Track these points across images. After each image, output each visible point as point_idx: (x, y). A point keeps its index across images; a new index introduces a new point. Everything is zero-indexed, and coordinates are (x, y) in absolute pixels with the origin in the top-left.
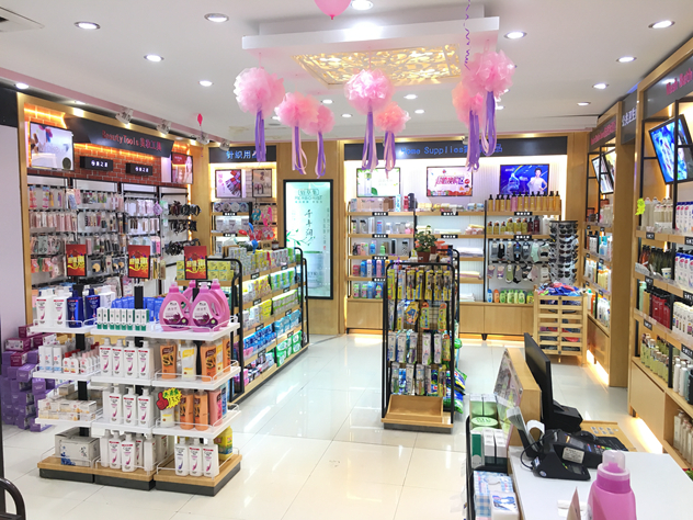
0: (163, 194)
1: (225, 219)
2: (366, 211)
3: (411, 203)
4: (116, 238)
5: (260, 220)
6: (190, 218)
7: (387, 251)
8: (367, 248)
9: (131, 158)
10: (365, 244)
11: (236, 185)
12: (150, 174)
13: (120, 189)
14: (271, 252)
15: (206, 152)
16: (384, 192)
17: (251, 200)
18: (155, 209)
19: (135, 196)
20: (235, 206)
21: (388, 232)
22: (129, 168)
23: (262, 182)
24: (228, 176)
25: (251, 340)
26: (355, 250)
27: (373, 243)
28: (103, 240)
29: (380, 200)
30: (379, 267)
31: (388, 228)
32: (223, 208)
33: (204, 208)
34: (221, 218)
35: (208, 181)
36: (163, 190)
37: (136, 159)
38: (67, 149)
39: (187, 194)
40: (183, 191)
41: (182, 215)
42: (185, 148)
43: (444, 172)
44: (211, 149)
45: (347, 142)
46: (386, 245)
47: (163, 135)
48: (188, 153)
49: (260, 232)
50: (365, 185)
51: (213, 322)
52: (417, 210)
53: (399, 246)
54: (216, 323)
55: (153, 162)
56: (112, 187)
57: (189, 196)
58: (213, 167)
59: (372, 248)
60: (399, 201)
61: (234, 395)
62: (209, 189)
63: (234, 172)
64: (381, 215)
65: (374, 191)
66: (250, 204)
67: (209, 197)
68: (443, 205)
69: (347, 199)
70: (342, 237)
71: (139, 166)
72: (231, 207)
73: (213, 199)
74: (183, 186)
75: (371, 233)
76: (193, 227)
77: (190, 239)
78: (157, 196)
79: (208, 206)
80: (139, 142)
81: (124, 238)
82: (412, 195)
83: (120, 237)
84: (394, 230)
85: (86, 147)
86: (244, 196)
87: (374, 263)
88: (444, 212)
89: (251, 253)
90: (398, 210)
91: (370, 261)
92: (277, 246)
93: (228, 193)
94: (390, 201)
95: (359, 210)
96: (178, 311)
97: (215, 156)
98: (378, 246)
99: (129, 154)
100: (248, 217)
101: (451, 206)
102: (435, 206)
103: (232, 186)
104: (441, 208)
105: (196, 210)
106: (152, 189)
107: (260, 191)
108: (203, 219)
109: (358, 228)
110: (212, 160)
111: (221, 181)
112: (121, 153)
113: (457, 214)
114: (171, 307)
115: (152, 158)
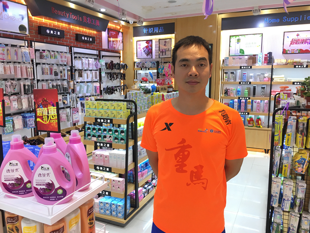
0: (103, 56)
1: (142, 72)
2: (236, 65)
3: (269, 59)
4: (65, 83)
5: (163, 73)
6: (122, 72)
7: (249, 94)
8: (235, 91)
9: (80, 31)
10: (233, 88)
11: (149, 51)
12: (94, 42)
13: (71, 50)
14: (165, 94)
15: (131, 31)
16: (249, 52)
17: (158, 60)
18: (96, 65)
19: (81, 56)
20: (149, 64)
21: (251, 80)
22: (78, 37)
23: (165, 47)
24: (144, 44)
25: (146, 164)
26: (226, 92)
27: (239, 88)
28: (55, 84)
29: (246, 57)
30: (243, 105)
31: (251, 77)
32: (141, 65)
33: (130, 65)
34: (140, 72)
35: (132, 48)
36: (103, 53)
37: (83, 32)
38: (23, 19)
39: (120, 57)
40: (118, 55)
41: (115, 70)
42: (119, 27)
43: (298, 35)
44: (135, 28)
45: (223, 16)
46: (249, 89)
47: (101, 16)
48: (121, 31)
49: (164, 80)
50: (235, 48)
51: (60, 192)
52: (274, 64)
53: (258, 90)
54: (65, 193)
55: (96, 35)
56: (65, 49)
57: (121, 58)
58: (135, 39)
59: (238, 92)
60: (261, 57)
61: (128, 211)
62: (133, 54)
63: (148, 42)
64: (247, 67)
65: (242, 51)
66: (158, 62)
67: (133, 58)
68: (296, 60)
69: (222, 58)
70: (217, 84)
71: (85, 36)
72: (146, 65)
73: (136, 60)
74: (118, 52)
75: (238, 80)
76: (123, 76)
77: (122, 84)
78: (99, 57)
79: (132, 64)
80: (82, 19)
81: (72, 83)
82: (270, 53)
83: (68, 83)
84: (255, 79)
85: (43, 20)
86: (154, 57)
87: (240, 102)
88: (295, 65)
89: (149, 95)
90: (259, 64)
91: (236, 100)
92: (171, 89)
93: (145, 56)
94: (253, 59)
95: (230, 65)
96: (20, 173)
97: (137, 32)
98: (243, 90)
99: (78, 28)
100: (156, 71)
101: (302, 61)
102: (289, 61)
103: (147, 51)
104: (294, 63)
105: (125, 67)
106: (95, 52)
107: (164, 54)
108: (129, 72)
109: (229, 78)
110: (135, 35)
111: (140, 48)
112: (71, 26)
113: (307, 66)
114: (11, 168)
115: (95, 32)
